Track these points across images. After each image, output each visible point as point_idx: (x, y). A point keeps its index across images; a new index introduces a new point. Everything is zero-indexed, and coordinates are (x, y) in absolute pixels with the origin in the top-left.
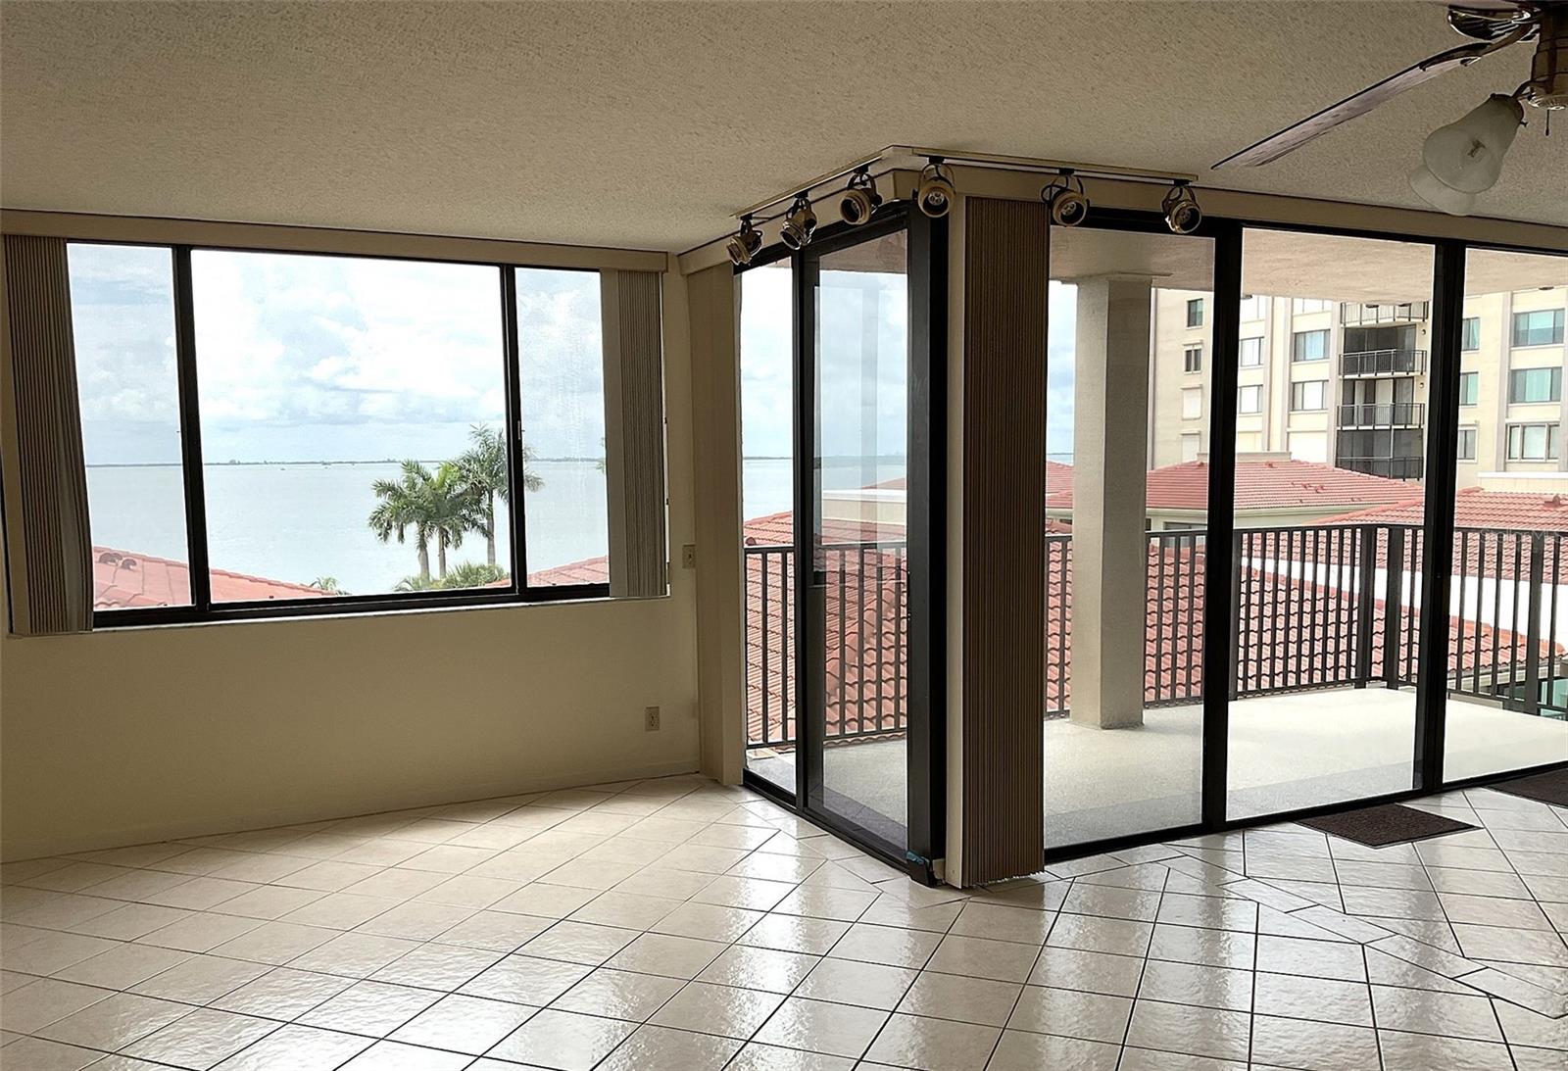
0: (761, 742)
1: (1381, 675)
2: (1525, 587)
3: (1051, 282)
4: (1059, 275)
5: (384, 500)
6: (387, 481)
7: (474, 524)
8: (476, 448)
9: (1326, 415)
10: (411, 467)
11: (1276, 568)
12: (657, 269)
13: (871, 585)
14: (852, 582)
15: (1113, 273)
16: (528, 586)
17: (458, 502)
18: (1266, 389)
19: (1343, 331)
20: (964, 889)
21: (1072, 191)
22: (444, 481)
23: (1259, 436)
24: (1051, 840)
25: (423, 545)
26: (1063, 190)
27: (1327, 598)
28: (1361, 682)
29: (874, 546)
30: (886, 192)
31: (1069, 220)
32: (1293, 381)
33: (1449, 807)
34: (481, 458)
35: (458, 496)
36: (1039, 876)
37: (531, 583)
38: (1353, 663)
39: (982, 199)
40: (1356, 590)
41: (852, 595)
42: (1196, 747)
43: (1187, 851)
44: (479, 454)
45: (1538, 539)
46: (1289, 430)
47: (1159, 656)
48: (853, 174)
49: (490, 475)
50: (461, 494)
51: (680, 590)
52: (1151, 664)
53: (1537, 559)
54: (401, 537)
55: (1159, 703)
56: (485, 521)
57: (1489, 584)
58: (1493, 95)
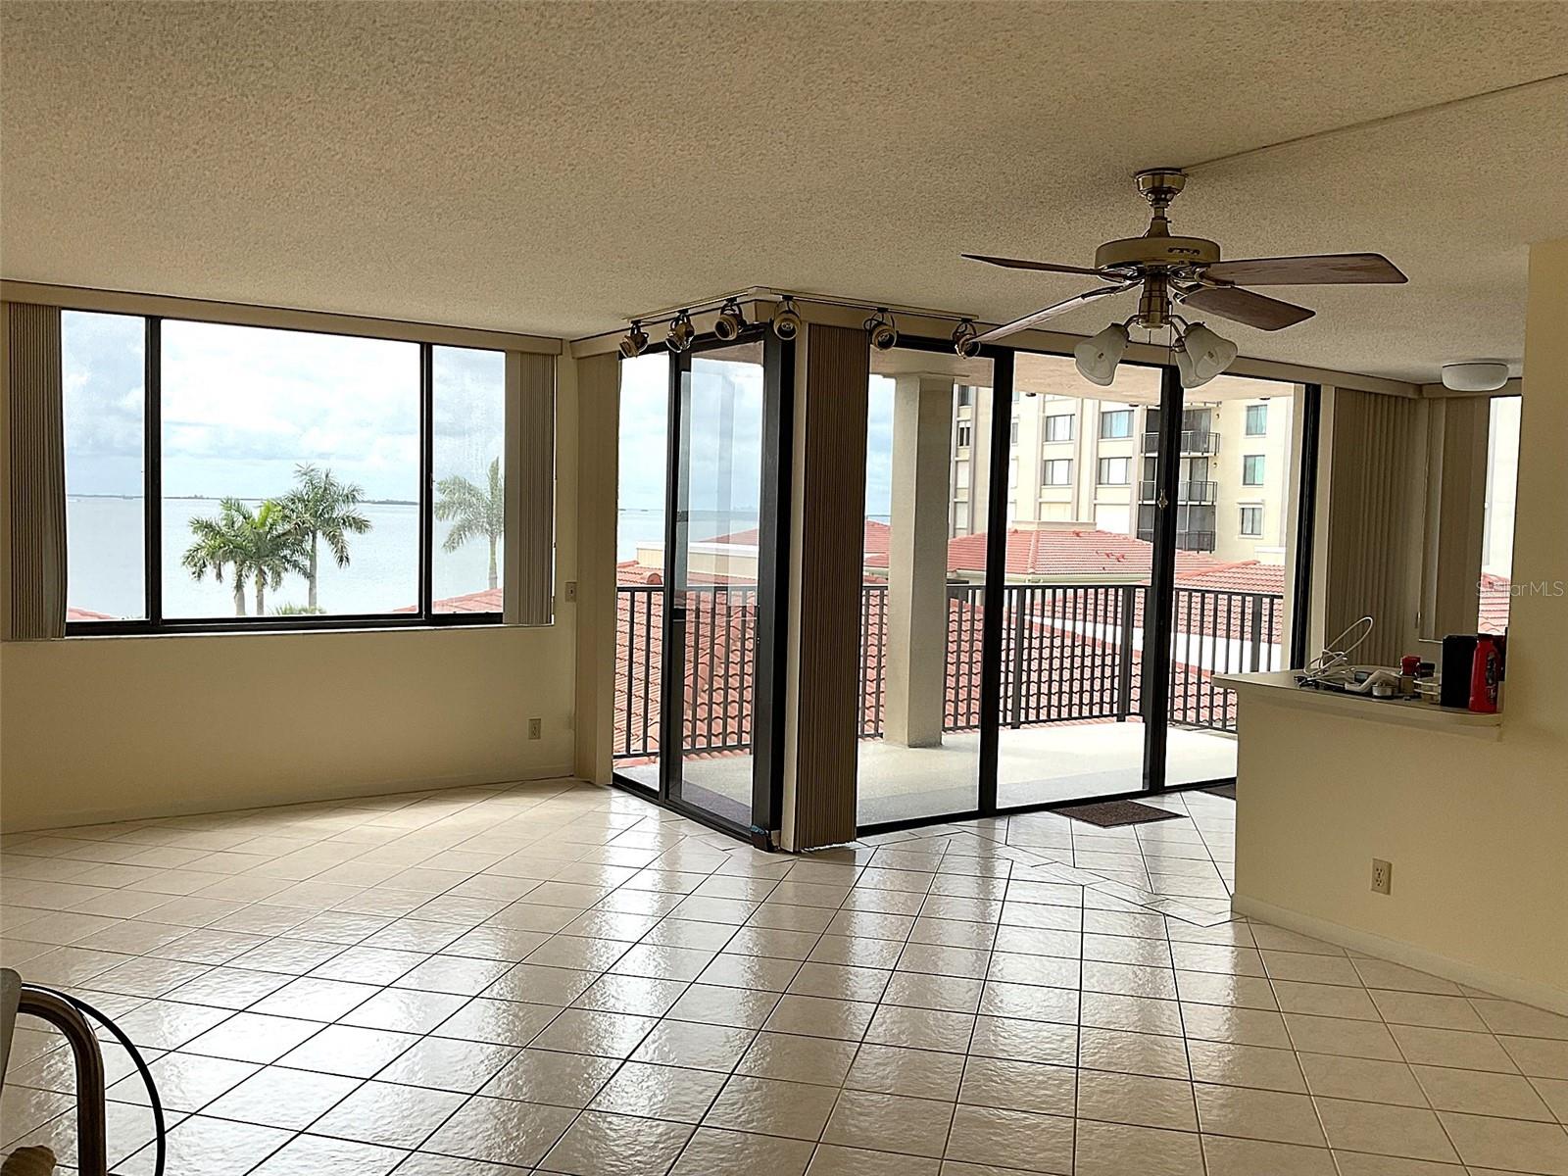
0: (625, 753)
1: (1138, 712)
2: (1248, 645)
3: (870, 376)
4: (879, 370)
5: (198, 538)
6: (204, 518)
7: (296, 565)
8: (301, 486)
9: (1129, 490)
10: (229, 504)
11: (1074, 628)
12: (551, 352)
13: (720, 621)
14: (705, 619)
15: (924, 372)
16: (433, 613)
17: (279, 542)
18: (1076, 462)
19: (1146, 412)
20: (795, 853)
21: (885, 324)
22: (265, 520)
23: (1069, 506)
24: (861, 821)
25: (239, 587)
26: (880, 324)
27: (1084, 645)
28: (1121, 719)
29: (726, 589)
30: (749, 318)
31: (884, 345)
32: (1100, 456)
33: (1169, 803)
34: (306, 498)
35: (279, 536)
36: (851, 845)
37: (435, 611)
38: (1115, 699)
39: (820, 325)
40: (1118, 642)
41: (705, 630)
42: (974, 760)
43: (964, 828)
44: (304, 493)
45: (1258, 598)
46: (1095, 502)
47: (957, 689)
48: (725, 302)
49: (314, 515)
50: (284, 534)
51: (563, 620)
52: (950, 695)
53: (1257, 616)
54: (219, 576)
55: (955, 728)
56: (307, 563)
57: (1221, 642)
58: (1113, 324)
